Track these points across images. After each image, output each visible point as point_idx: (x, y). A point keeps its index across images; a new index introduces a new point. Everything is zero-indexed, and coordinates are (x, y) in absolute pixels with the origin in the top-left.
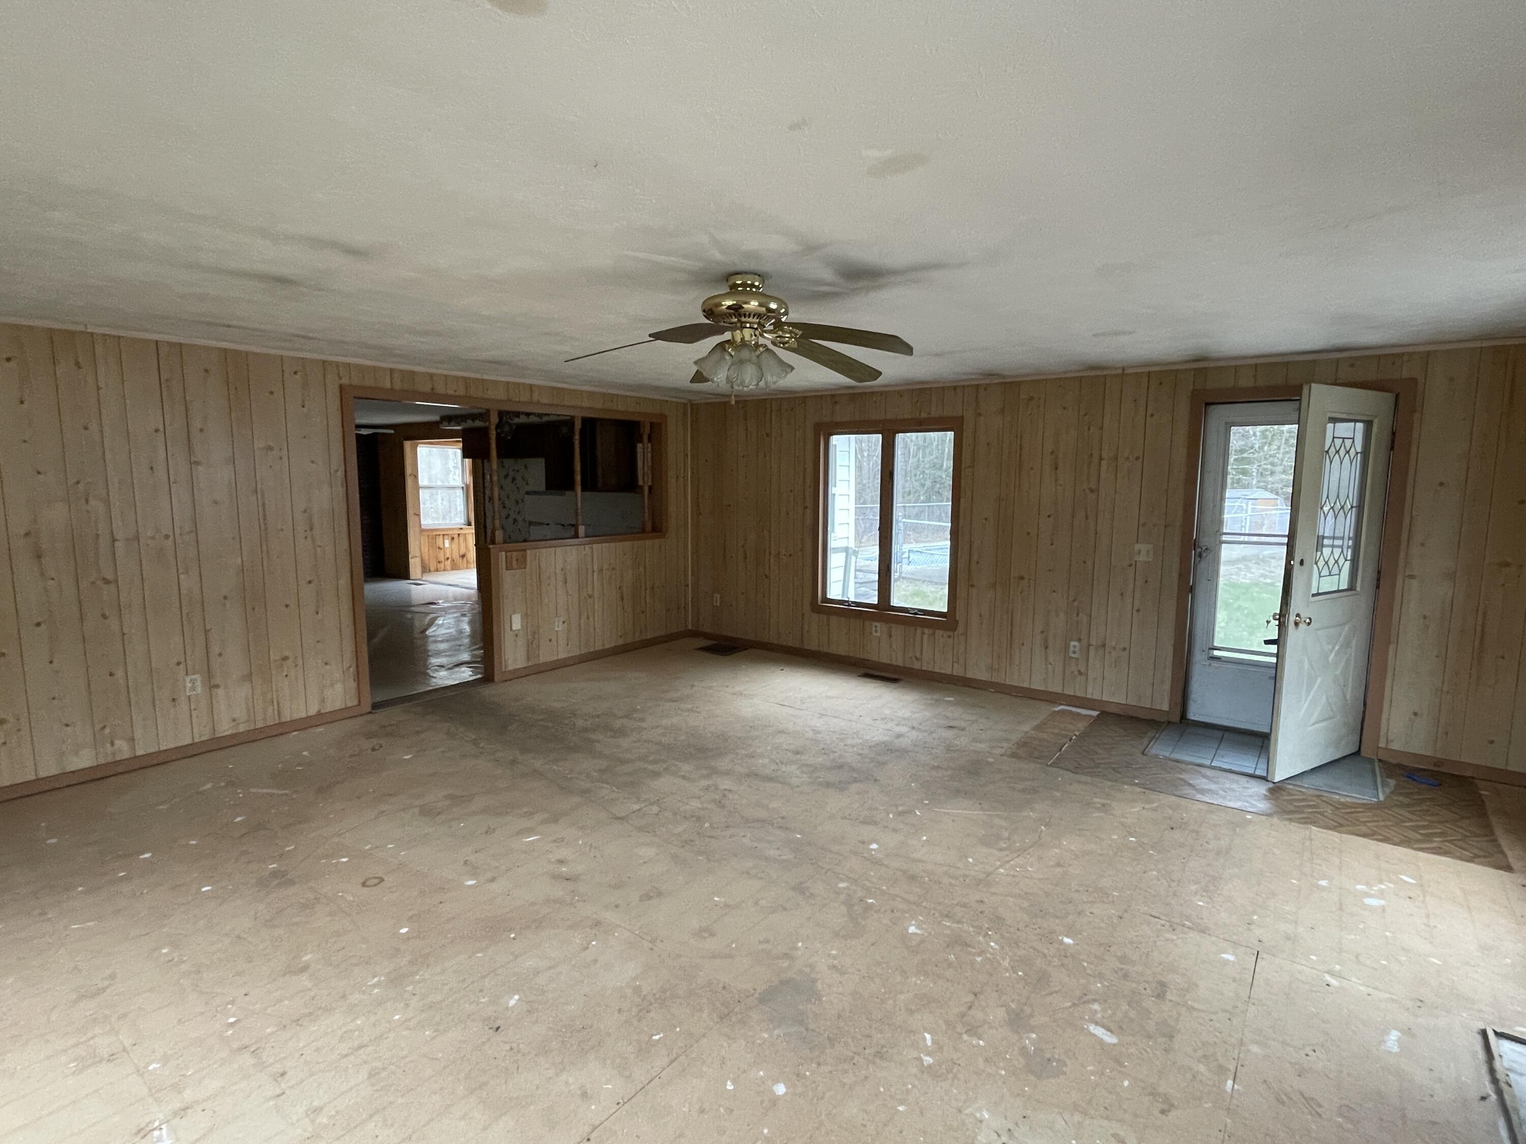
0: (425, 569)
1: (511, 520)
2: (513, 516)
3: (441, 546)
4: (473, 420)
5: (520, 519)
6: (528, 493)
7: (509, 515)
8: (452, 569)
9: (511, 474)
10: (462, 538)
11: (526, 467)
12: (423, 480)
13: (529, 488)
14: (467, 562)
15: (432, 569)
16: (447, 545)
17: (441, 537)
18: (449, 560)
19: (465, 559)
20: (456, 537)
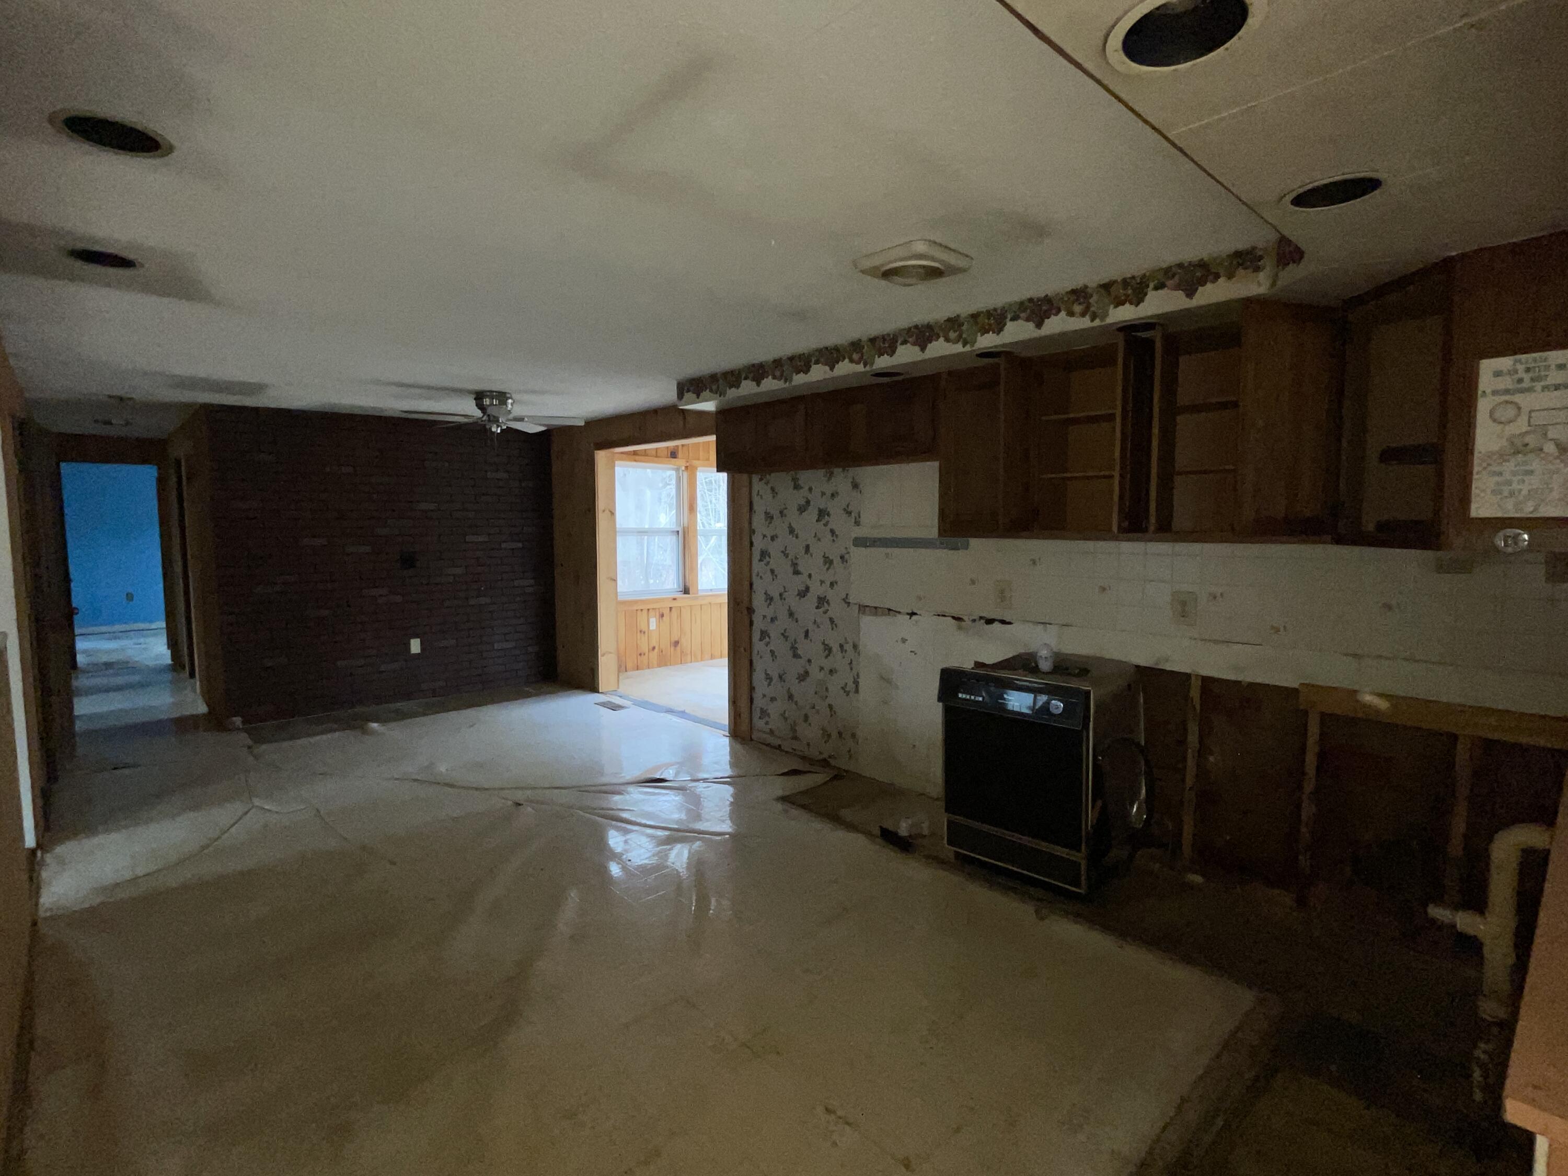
0: (622, 668)
1: (812, 599)
2: (816, 590)
3: (644, 628)
4: (758, 381)
5: (834, 596)
6: (860, 542)
7: (807, 589)
8: (659, 666)
9: (819, 502)
10: (675, 613)
11: (855, 486)
12: (622, 520)
13: (858, 532)
14: (682, 652)
15: (629, 665)
16: (653, 626)
17: (645, 612)
18: (656, 650)
19: (678, 648)
20: (666, 612)
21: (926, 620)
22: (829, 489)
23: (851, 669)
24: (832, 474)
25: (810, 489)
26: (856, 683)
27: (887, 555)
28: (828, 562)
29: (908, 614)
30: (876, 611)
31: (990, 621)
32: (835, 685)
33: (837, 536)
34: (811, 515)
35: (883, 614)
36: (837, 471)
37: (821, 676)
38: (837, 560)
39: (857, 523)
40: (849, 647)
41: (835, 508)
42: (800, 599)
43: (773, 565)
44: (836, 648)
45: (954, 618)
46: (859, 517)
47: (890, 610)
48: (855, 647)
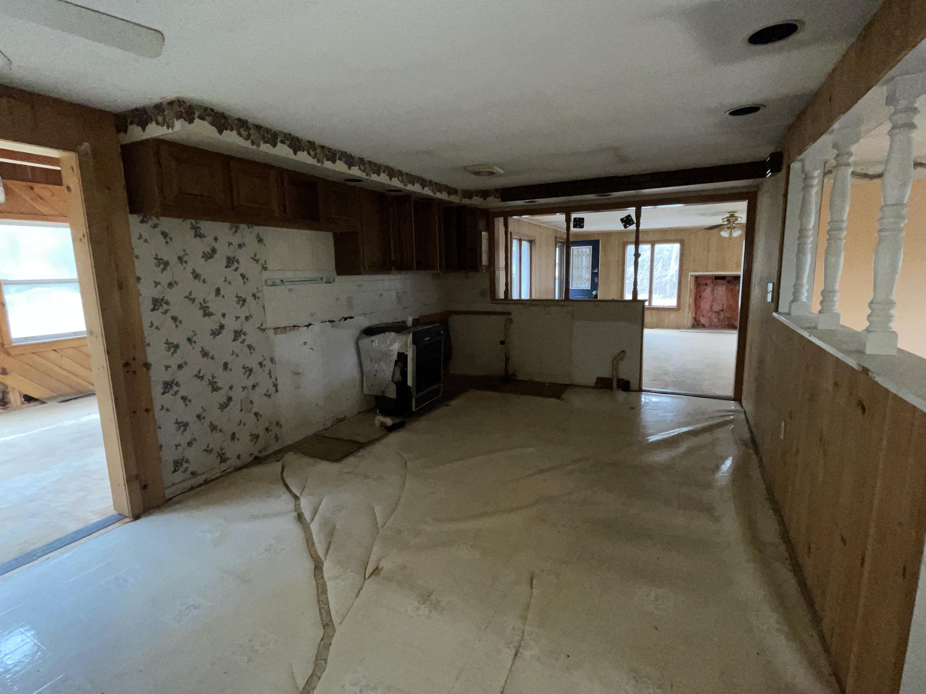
1: (227, 334)
5: (250, 327)
7: (222, 327)
9: (226, 250)
13: (266, 275)
21: (316, 328)
22: (236, 240)
23: (271, 377)
24: (237, 227)
25: (216, 239)
26: (275, 386)
27: (290, 290)
28: (242, 301)
29: (306, 326)
30: (284, 329)
31: (346, 319)
32: (257, 396)
33: (247, 279)
34: (219, 260)
35: (290, 330)
36: (242, 226)
37: (244, 394)
38: (250, 299)
39: (265, 268)
40: (267, 363)
41: (243, 256)
42: (214, 338)
43: (173, 312)
44: (256, 367)
45: (329, 321)
46: (266, 264)
47: (294, 326)
48: (272, 360)
